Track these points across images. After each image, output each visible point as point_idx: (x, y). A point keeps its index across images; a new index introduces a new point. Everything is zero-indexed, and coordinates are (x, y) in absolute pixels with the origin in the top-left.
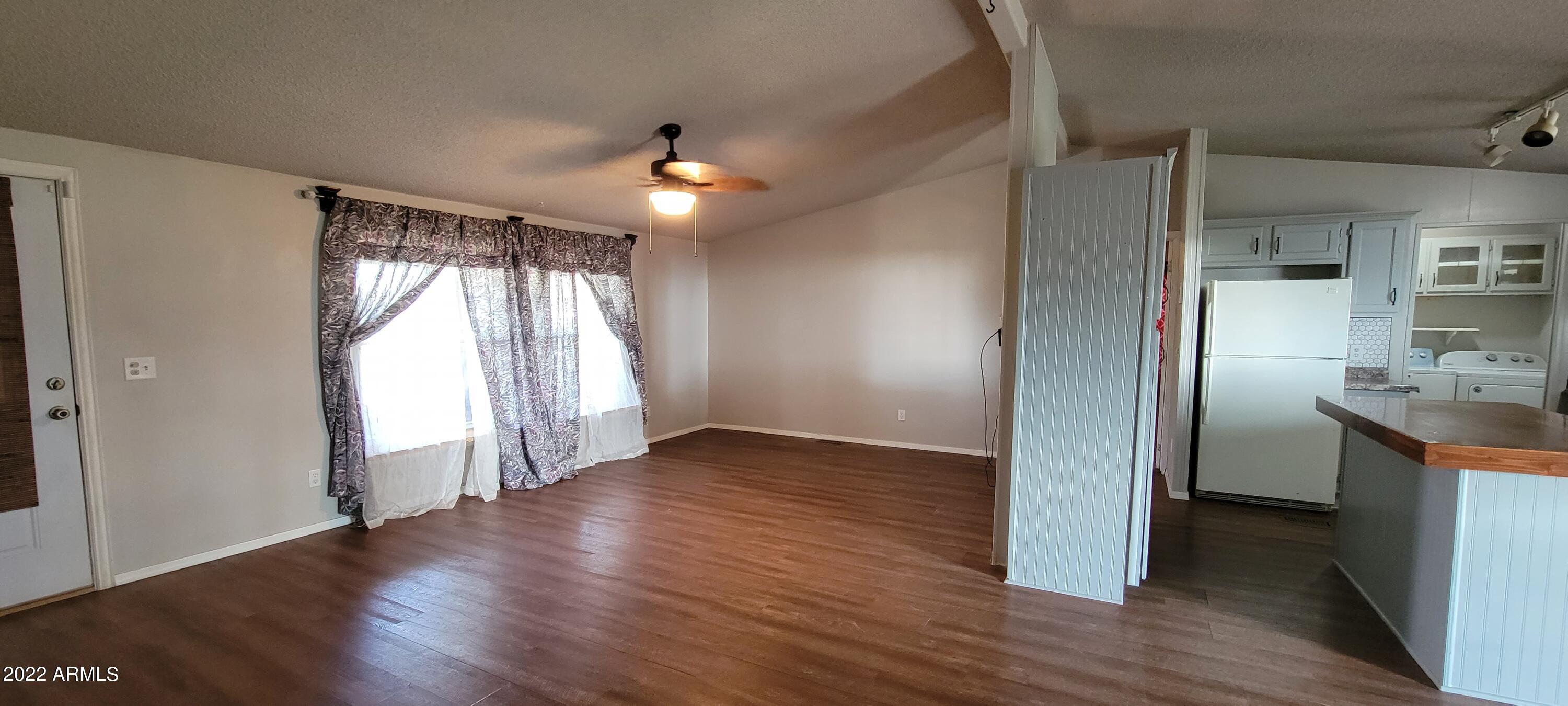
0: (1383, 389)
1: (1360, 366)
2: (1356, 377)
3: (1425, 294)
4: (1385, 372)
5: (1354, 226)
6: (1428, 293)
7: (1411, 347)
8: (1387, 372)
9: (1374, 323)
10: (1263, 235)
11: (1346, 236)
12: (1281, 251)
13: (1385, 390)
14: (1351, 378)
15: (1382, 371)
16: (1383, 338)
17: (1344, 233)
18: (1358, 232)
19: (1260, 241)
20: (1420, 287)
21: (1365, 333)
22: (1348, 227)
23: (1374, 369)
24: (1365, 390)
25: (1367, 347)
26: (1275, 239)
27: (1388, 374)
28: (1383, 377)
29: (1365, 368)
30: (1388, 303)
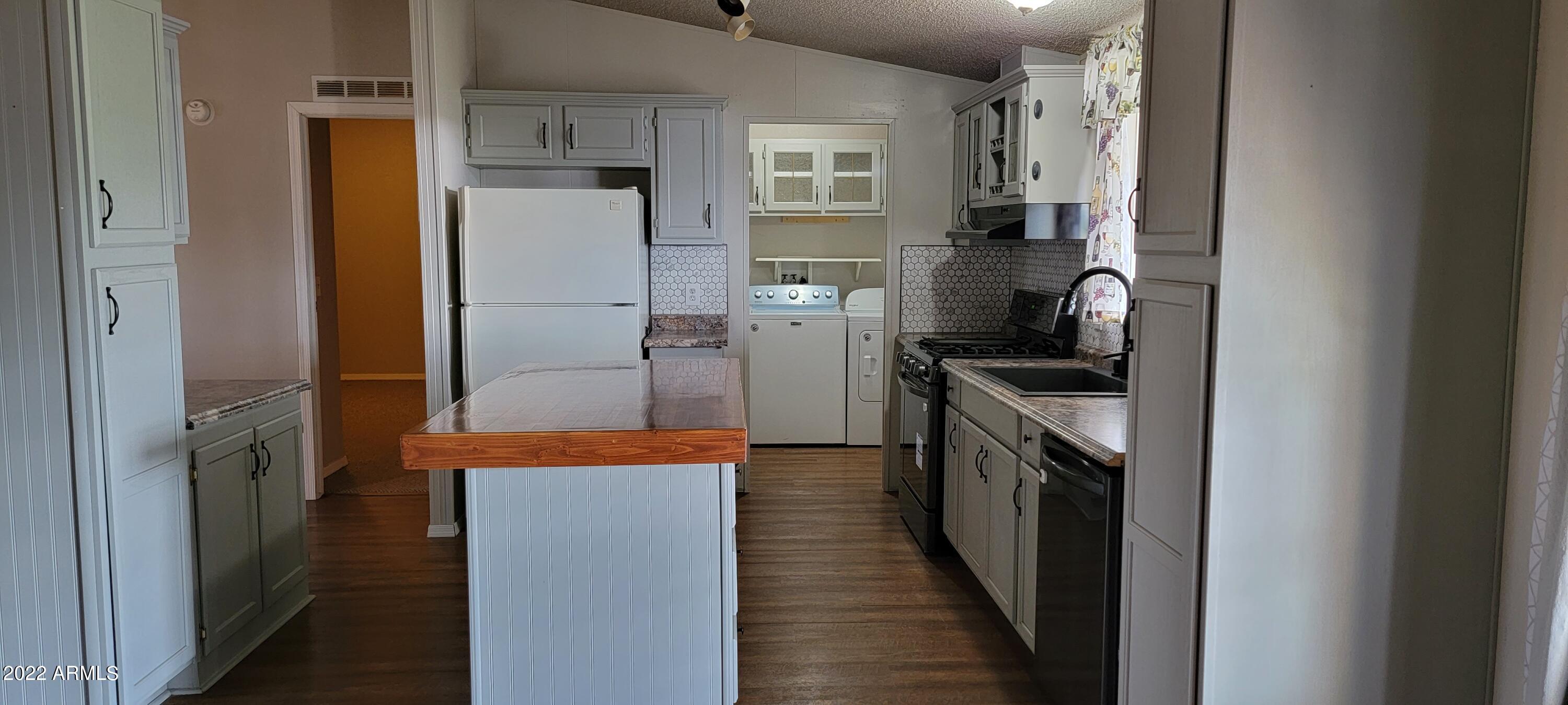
0: (690, 346)
1: (698, 313)
2: (693, 328)
3: (823, 214)
4: (725, 320)
5: (659, 111)
6: (826, 212)
7: (750, 285)
8: (726, 320)
9: (708, 253)
10: (550, 116)
11: (652, 127)
12: (576, 145)
13: (693, 346)
14: (688, 330)
15: (721, 319)
16: (719, 273)
17: (648, 122)
18: (665, 124)
19: (549, 126)
20: (817, 204)
21: (701, 266)
22: (652, 115)
23: (712, 316)
24: (671, 347)
25: (704, 286)
26: (568, 127)
27: (727, 322)
28: (722, 328)
29: (703, 315)
30: (704, 225)
